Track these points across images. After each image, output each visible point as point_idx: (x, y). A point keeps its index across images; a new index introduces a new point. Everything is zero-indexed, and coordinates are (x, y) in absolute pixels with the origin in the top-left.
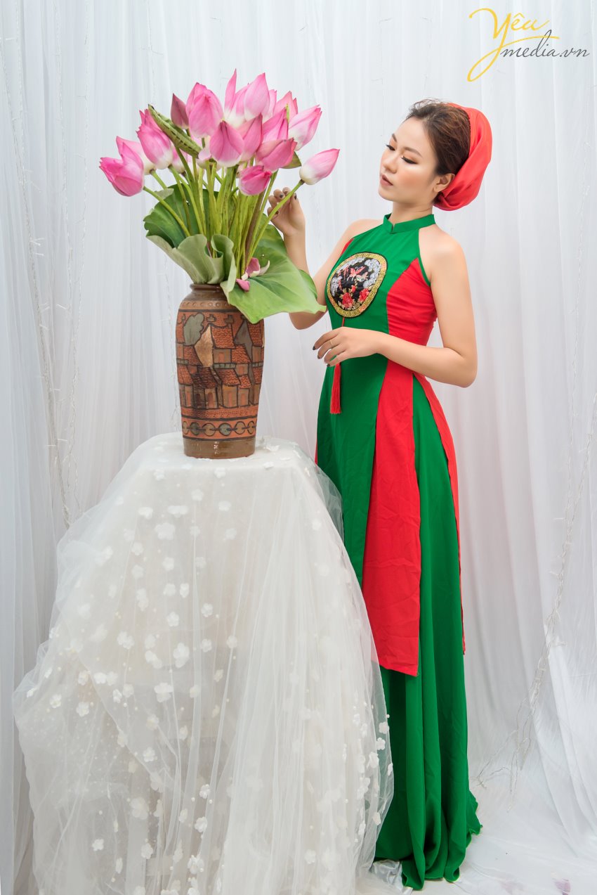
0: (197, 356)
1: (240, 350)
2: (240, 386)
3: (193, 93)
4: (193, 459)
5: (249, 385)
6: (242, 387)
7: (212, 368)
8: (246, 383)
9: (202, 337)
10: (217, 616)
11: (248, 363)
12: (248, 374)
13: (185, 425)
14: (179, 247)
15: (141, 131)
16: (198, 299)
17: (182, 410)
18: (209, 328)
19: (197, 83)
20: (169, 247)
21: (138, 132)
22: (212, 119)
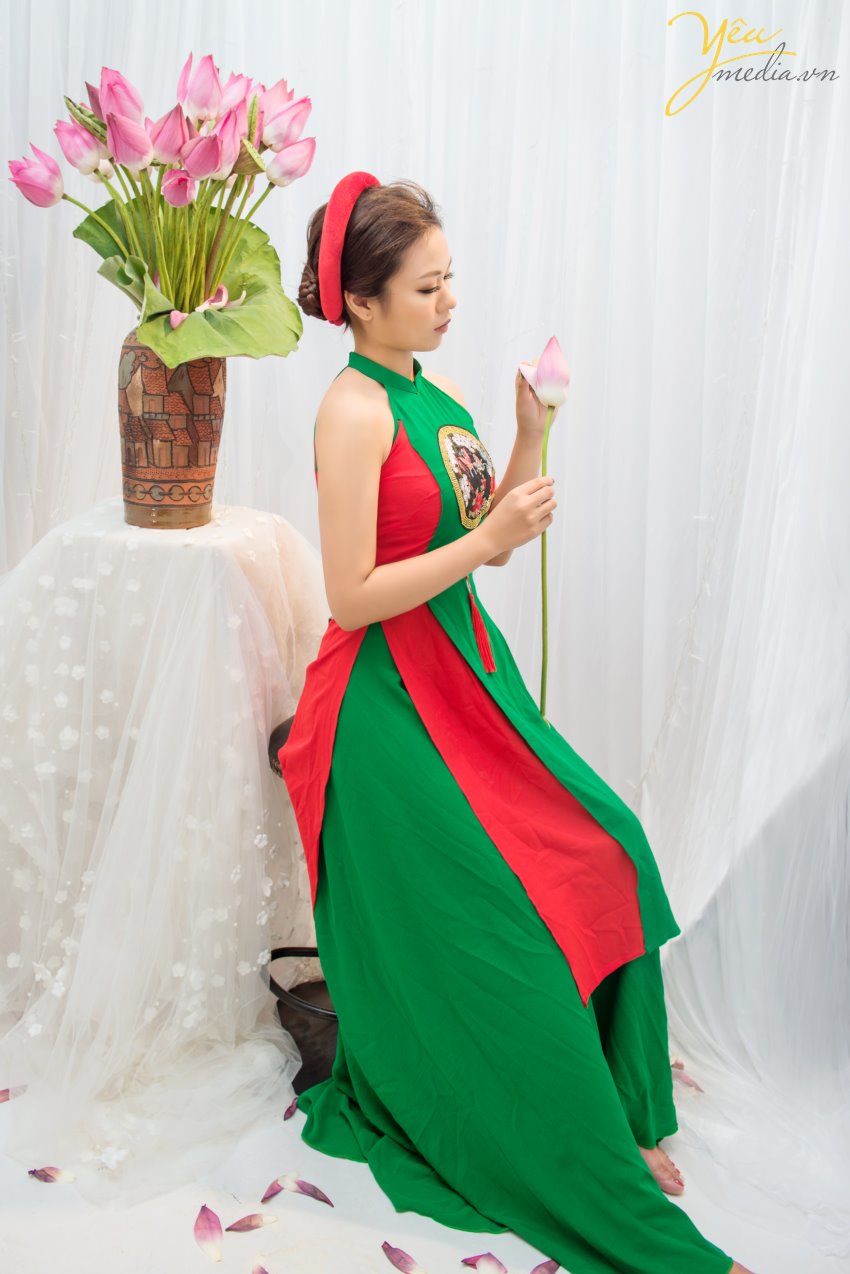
0: (128, 401)
1: (175, 398)
2: (174, 442)
3: (103, 78)
5: (188, 441)
6: (179, 443)
7: (141, 418)
9: (134, 380)
11: (187, 415)
12: (187, 429)
17: (124, 468)
18: (140, 367)
19: (104, 67)
21: (55, 130)
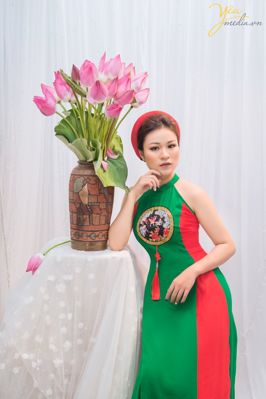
0: (80, 198)
1: (102, 196)
2: (101, 214)
3: (84, 64)
4: (76, 250)
5: (106, 214)
6: (103, 215)
7: (87, 205)
8: (105, 213)
9: (83, 189)
10: (86, 328)
11: (106, 203)
12: (106, 208)
13: (72, 233)
14: (72, 143)
15: (55, 82)
16: (82, 169)
17: (71, 225)
18: (87, 184)
19: (87, 60)
20: (67, 142)
21: (54, 83)
22: (93, 78)
